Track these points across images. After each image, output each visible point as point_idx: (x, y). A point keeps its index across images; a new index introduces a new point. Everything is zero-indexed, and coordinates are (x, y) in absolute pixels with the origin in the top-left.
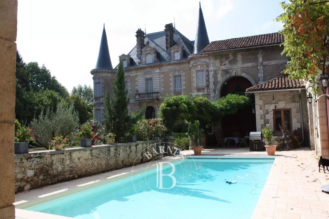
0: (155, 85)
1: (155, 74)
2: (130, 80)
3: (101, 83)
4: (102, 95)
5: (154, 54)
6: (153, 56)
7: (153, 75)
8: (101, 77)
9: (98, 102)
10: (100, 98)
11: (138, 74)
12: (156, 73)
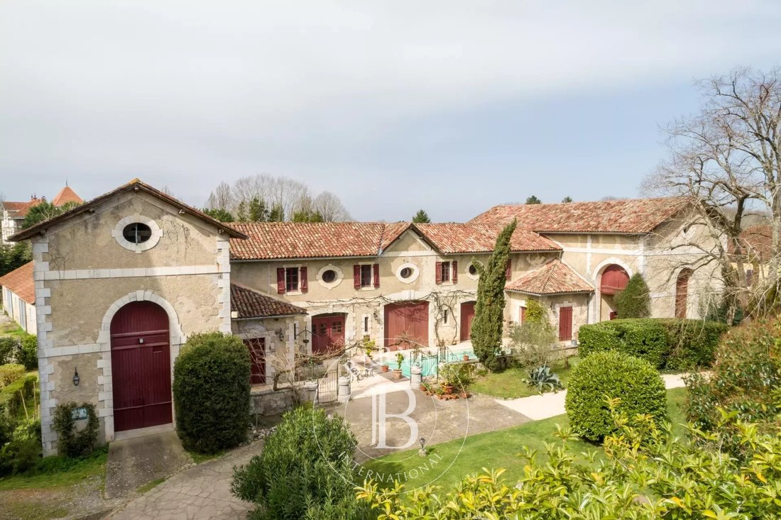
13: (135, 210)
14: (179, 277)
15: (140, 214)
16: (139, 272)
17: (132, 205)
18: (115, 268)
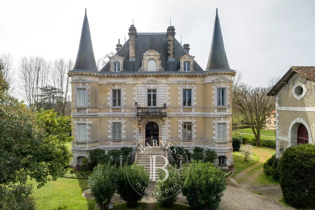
0: (160, 98)
1: (161, 85)
2: (125, 88)
3: (87, 89)
4: (89, 105)
5: (159, 61)
6: (159, 63)
7: (158, 85)
8: (87, 82)
9: (82, 114)
10: (85, 109)
11: (137, 83)
12: (162, 83)
13: (298, 80)
14: (312, 113)
15: (300, 82)
16: (299, 109)
17: (298, 78)
18: (293, 107)
